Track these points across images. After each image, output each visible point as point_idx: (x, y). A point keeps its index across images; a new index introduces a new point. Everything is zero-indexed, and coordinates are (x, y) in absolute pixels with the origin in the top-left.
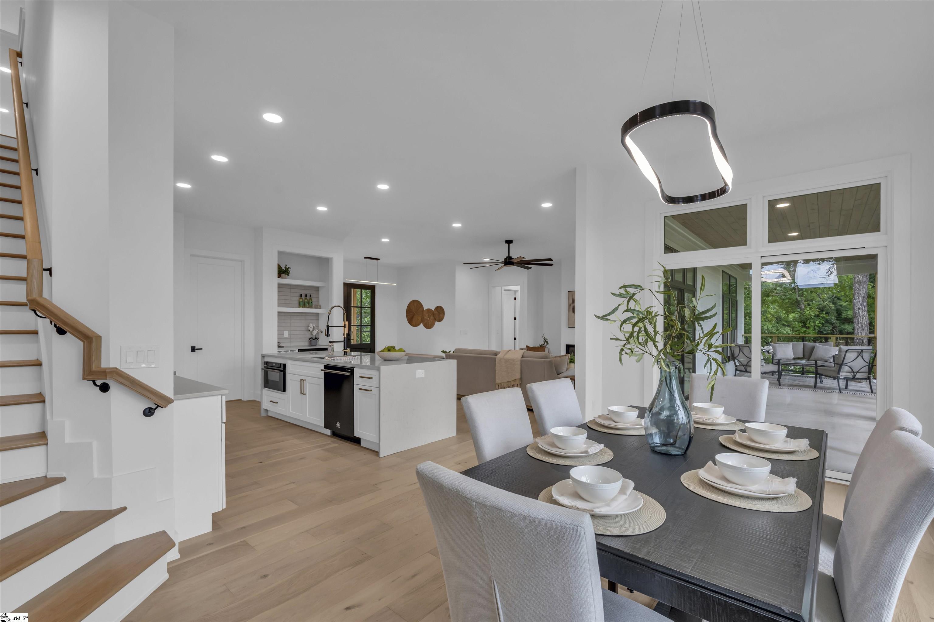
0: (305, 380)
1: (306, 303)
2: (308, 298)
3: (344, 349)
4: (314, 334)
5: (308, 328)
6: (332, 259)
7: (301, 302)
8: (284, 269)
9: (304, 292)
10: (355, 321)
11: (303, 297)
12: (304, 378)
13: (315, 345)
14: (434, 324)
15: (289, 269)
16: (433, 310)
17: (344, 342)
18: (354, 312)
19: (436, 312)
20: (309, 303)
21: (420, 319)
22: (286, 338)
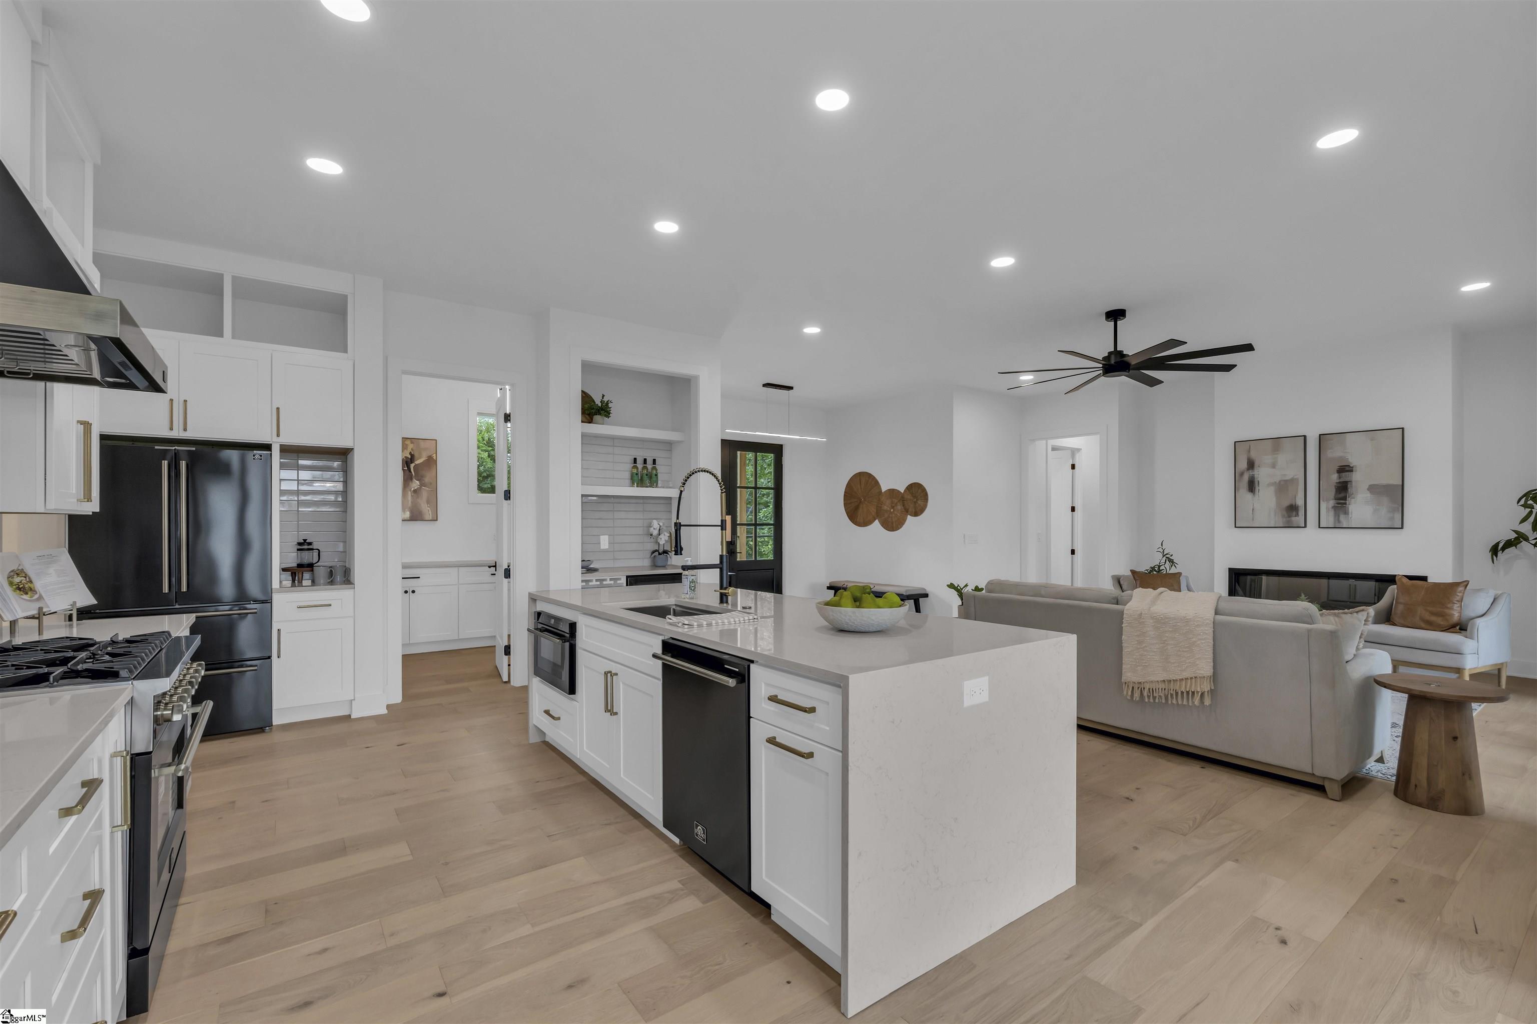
0: (616, 674)
1: (645, 477)
2: (650, 466)
3: (721, 588)
4: (662, 542)
5: (649, 530)
6: (696, 378)
7: (635, 474)
8: (600, 405)
9: (640, 455)
10: (743, 515)
11: (640, 465)
12: (614, 668)
13: (664, 567)
14: (905, 520)
15: (610, 405)
16: (902, 492)
17: (720, 566)
18: (742, 496)
19: (908, 496)
20: (651, 478)
21: (873, 510)
22: (605, 551)
